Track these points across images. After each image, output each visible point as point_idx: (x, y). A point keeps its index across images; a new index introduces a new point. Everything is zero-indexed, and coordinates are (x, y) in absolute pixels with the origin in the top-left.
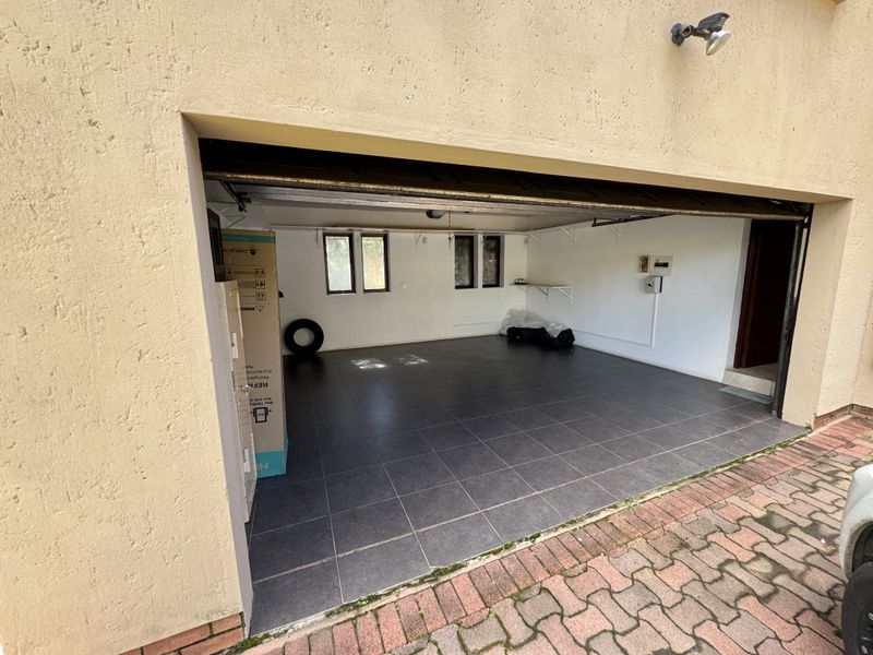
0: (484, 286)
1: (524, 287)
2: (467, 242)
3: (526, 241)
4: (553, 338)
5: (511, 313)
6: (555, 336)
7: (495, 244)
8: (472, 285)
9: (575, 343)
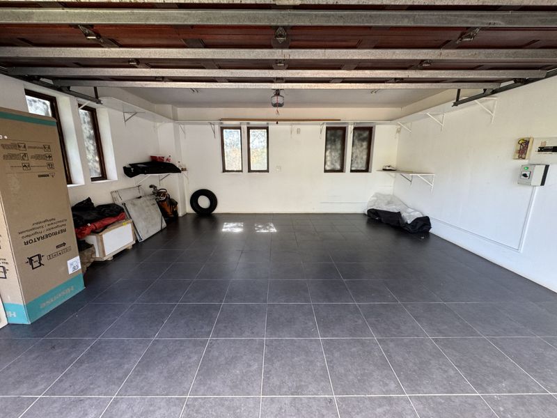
0: (352, 171)
1: (393, 174)
2: (340, 133)
3: (398, 131)
4: (407, 223)
5: (377, 196)
6: (409, 222)
7: (366, 134)
8: (342, 170)
9: (431, 231)
